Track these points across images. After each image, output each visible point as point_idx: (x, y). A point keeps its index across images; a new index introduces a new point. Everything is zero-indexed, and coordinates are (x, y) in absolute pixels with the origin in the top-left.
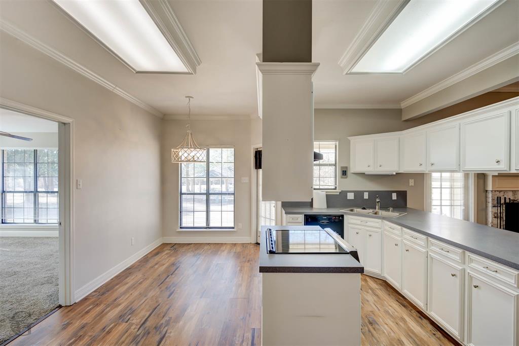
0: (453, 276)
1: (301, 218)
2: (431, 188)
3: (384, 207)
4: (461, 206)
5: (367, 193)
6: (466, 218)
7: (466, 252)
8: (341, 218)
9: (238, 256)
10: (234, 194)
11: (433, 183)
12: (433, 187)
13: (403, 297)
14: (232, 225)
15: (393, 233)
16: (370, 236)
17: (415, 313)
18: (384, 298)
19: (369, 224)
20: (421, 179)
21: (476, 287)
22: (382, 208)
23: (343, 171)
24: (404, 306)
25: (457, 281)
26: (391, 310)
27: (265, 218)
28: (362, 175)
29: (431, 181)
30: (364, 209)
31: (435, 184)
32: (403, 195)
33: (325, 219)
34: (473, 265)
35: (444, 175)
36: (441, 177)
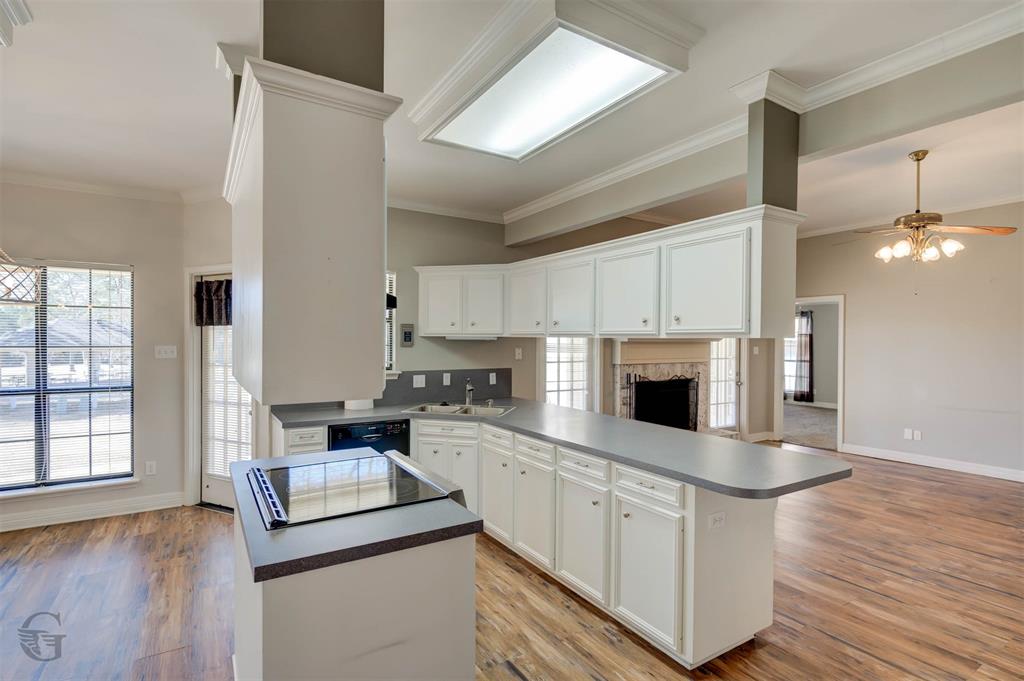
0: (594, 504)
1: (322, 434)
2: (545, 362)
3: (479, 400)
4: (583, 389)
5: (449, 375)
6: (590, 408)
7: (613, 463)
8: (404, 426)
9: (147, 544)
10: (131, 389)
11: (548, 354)
12: (548, 360)
13: (515, 555)
14: (127, 469)
15: (500, 445)
16: (459, 454)
17: (536, 579)
18: (487, 565)
19: (456, 432)
20: (531, 346)
21: (626, 516)
22: (475, 401)
23: (405, 333)
24: (519, 571)
25: (600, 510)
26: (499, 584)
27: (226, 441)
28: (440, 340)
29: (545, 351)
30: (445, 404)
31: (551, 356)
32: (505, 375)
33: (371, 432)
34: (623, 482)
35: (564, 341)
36: (559, 344)
